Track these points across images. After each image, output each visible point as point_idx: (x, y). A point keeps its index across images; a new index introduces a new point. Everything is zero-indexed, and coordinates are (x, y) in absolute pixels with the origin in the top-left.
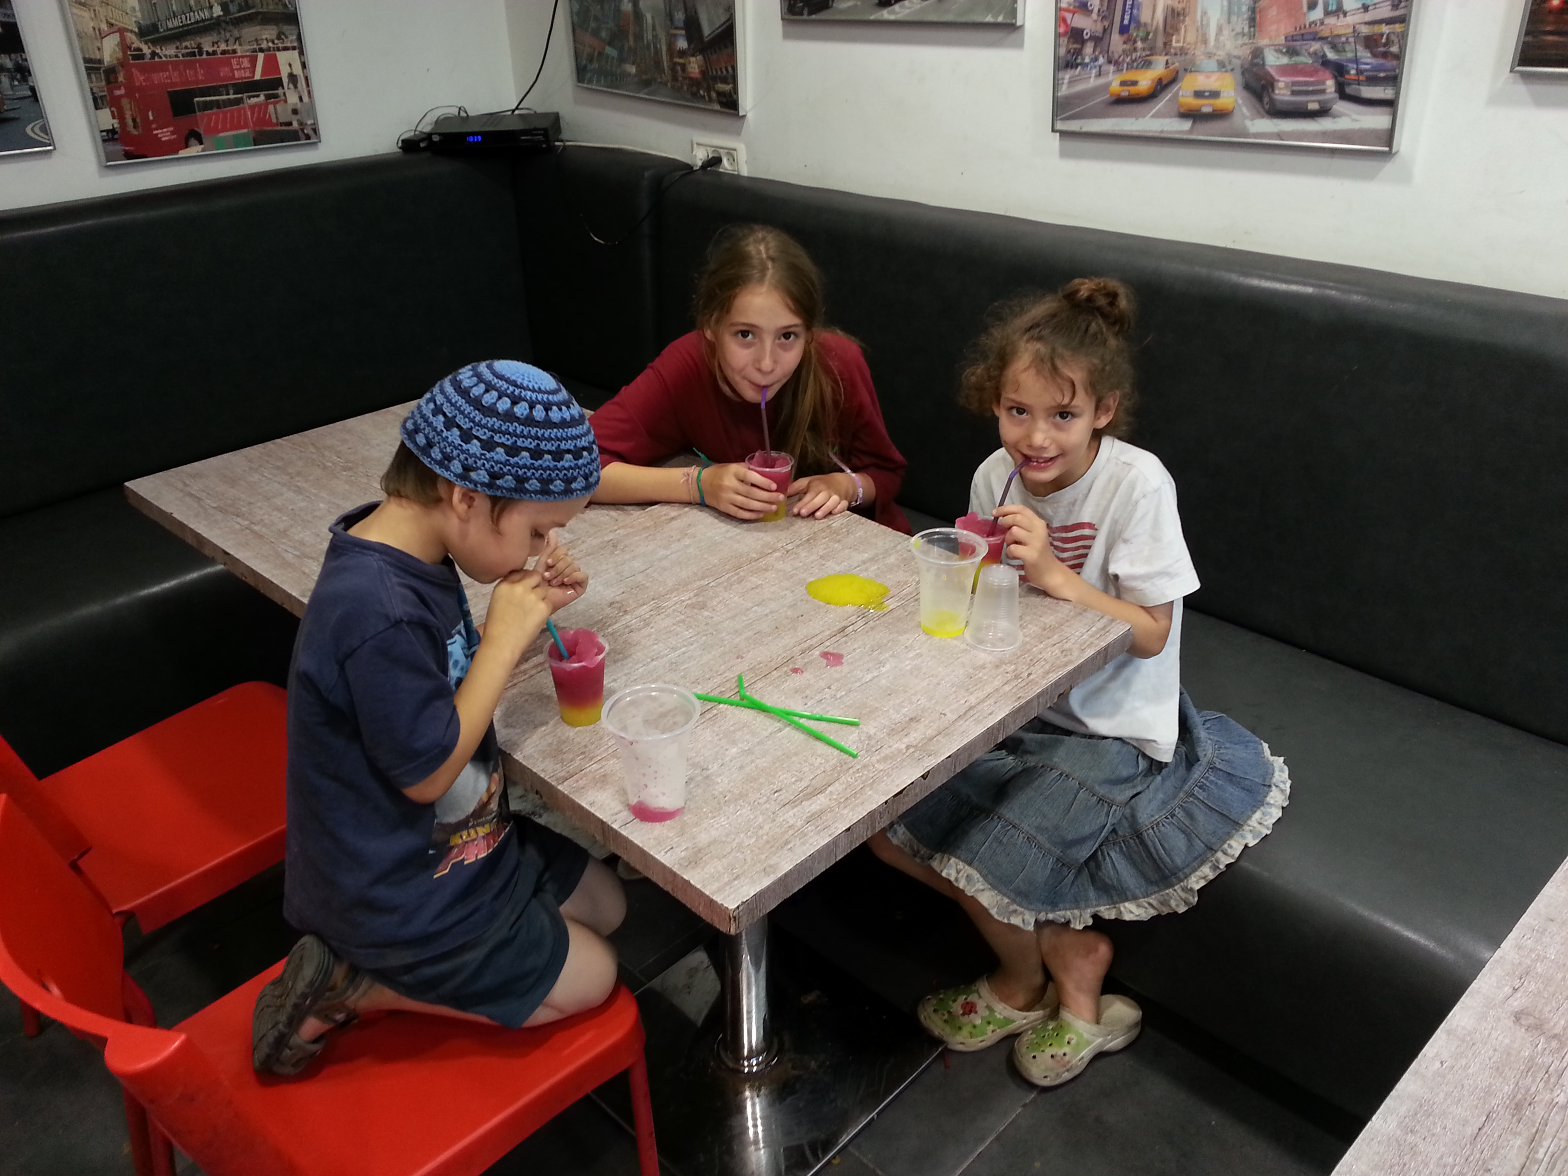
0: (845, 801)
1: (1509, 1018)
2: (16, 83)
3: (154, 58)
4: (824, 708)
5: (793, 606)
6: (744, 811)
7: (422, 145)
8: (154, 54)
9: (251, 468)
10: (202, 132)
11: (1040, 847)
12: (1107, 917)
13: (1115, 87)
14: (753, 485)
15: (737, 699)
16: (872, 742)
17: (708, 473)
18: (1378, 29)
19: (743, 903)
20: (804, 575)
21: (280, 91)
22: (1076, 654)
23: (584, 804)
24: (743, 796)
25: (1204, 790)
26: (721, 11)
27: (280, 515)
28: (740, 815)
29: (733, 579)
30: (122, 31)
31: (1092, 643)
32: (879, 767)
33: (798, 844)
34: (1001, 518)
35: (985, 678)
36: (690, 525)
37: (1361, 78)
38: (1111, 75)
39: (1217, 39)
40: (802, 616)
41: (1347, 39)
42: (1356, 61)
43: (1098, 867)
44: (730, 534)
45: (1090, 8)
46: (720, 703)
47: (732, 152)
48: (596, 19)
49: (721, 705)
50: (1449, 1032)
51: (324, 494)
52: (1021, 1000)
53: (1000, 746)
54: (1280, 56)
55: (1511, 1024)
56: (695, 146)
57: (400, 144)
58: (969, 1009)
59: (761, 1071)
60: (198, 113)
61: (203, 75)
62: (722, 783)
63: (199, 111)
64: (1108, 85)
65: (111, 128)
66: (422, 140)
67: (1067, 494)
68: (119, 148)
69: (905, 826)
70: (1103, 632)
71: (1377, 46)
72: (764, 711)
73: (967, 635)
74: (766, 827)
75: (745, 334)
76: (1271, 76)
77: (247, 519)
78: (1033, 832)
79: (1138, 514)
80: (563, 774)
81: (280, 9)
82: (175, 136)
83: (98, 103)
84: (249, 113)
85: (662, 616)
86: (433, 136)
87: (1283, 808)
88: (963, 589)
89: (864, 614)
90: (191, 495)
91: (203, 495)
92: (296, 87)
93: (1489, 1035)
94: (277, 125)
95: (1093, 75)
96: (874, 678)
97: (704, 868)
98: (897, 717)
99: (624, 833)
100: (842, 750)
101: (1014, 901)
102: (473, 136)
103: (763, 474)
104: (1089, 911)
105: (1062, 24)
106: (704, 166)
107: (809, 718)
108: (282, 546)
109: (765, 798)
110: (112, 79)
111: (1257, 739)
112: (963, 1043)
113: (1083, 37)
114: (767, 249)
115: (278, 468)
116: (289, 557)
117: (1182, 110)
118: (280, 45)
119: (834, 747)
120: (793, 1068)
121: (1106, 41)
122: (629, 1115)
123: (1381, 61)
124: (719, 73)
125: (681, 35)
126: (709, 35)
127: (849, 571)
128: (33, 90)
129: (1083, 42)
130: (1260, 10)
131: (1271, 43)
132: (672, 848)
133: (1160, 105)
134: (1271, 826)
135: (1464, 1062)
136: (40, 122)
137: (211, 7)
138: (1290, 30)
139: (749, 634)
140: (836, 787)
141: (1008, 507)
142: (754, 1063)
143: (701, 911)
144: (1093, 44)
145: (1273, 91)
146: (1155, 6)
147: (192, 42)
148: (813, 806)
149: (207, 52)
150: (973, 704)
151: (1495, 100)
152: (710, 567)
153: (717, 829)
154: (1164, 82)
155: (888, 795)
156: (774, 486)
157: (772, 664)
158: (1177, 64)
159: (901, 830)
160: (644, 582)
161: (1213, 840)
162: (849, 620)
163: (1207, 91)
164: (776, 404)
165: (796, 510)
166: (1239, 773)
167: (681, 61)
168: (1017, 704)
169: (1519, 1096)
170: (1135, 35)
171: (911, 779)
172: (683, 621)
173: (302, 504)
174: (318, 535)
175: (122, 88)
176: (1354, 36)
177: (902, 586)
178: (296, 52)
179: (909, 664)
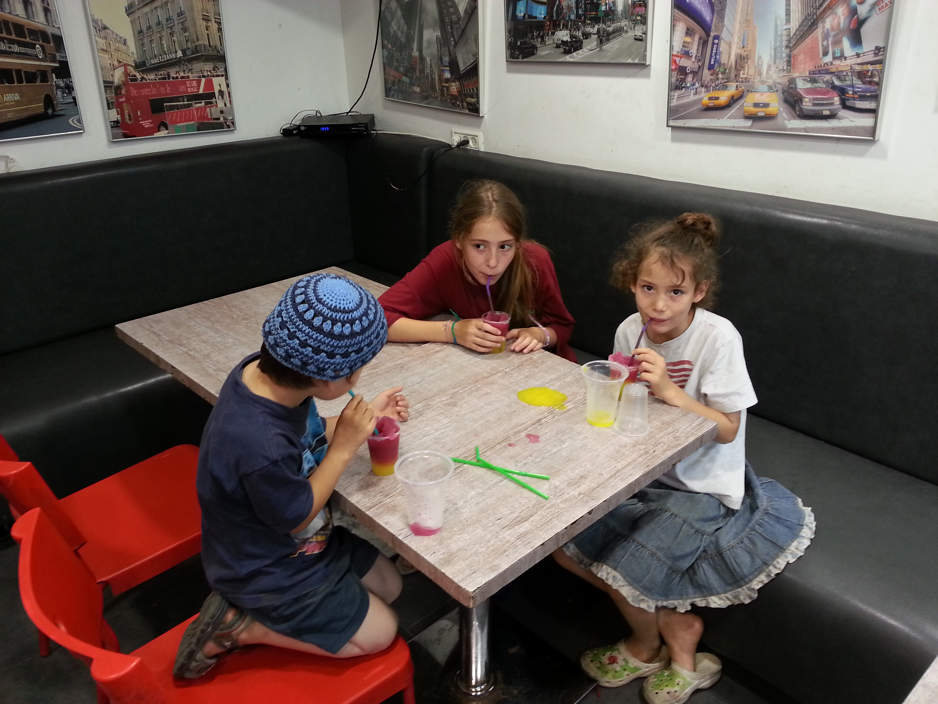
0: (541, 527)
2: (65, 95)
3: (142, 81)
4: (528, 468)
5: (509, 406)
6: (479, 530)
7: (294, 132)
8: (143, 78)
9: (189, 318)
10: (167, 123)
11: (659, 560)
13: (706, 101)
14: (486, 332)
15: (474, 461)
16: (558, 490)
18: (865, 67)
19: (478, 588)
20: (516, 387)
21: (213, 100)
22: (683, 439)
23: (381, 523)
24: (478, 521)
25: (762, 527)
26: (471, 56)
27: (205, 346)
28: (476, 533)
29: (473, 389)
30: (125, 66)
31: (693, 433)
32: (562, 506)
33: (512, 552)
34: (636, 356)
35: (627, 453)
36: (447, 356)
37: (856, 96)
38: (703, 93)
39: (767, 73)
40: (515, 412)
41: (847, 73)
42: (852, 86)
43: (695, 573)
44: (471, 362)
45: (691, 55)
46: (465, 464)
47: (475, 137)
48: (397, 61)
49: (465, 465)
51: (231, 334)
52: (645, 656)
53: (634, 496)
54: (806, 83)
56: (453, 134)
57: (282, 132)
58: (613, 660)
59: (483, 695)
60: (166, 112)
61: (169, 90)
62: (466, 513)
64: (702, 99)
65: (116, 120)
66: (295, 129)
68: (120, 131)
69: (575, 544)
70: (699, 427)
71: (865, 78)
72: (491, 469)
73: (616, 426)
74: (493, 541)
76: (801, 95)
77: (186, 348)
78: (654, 550)
79: (719, 357)
80: (368, 505)
81: (215, 53)
82: (152, 125)
83: (110, 106)
84: (195, 113)
85: (430, 410)
86: (301, 127)
87: (811, 539)
88: (612, 398)
89: (552, 411)
90: (154, 333)
91: (161, 333)
92: (223, 98)
94: (211, 119)
95: (692, 94)
96: (558, 451)
97: (454, 565)
98: (572, 475)
99: (405, 542)
100: (539, 495)
101: (642, 593)
102: (324, 127)
104: (689, 601)
105: (673, 64)
106: (458, 146)
107: (519, 474)
108: (206, 364)
109: (491, 523)
110: (118, 92)
111: (794, 496)
113: (686, 72)
114: (493, 195)
115: (205, 318)
116: (210, 370)
117: (746, 114)
118: (214, 74)
119: (534, 493)
120: (503, 694)
121: (700, 73)
123: (868, 86)
124: (469, 92)
125: (447, 70)
126: (464, 70)
127: (543, 385)
128: (74, 98)
129: (686, 74)
130: (794, 56)
131: (800, 75)
132: (435, 552)
133: (732, 112)
134: (803, 550)
136: (77, 117)
137: (176, 52)
138: (812, 68)
139: (483, 422)
140: (535, 518)
141: (641, 349)
142: (479, 690)
143: (452, 592)
144: (692, 76)
145: (802, 103)
146: (730, 54)
147: (165, 72)
148: (521, 529)
149: (173, 77)
150: (619, 469)
152: (459, 381)
153: (462, 541)
154: (735, 98)
155: (567, 523)
156: (499, 332)
157: (496, 440)
158: (743, 88)
159: (572, 546)
160: (419, 389)
161: (768, 558)
162: (543, 415)
163: (761, 103)
165: (512, 348)
166: (782, 517)
167: (447, 85)
168: (647, 470)
170: (717, 70)
171: (582, 514)
172: (442, 413)
173: (219, 339)
174: (227, 358)
175: (124, 97)
176: (851, 72)
177: (575, 395)
178: (224, 78)
179: (580, 443)
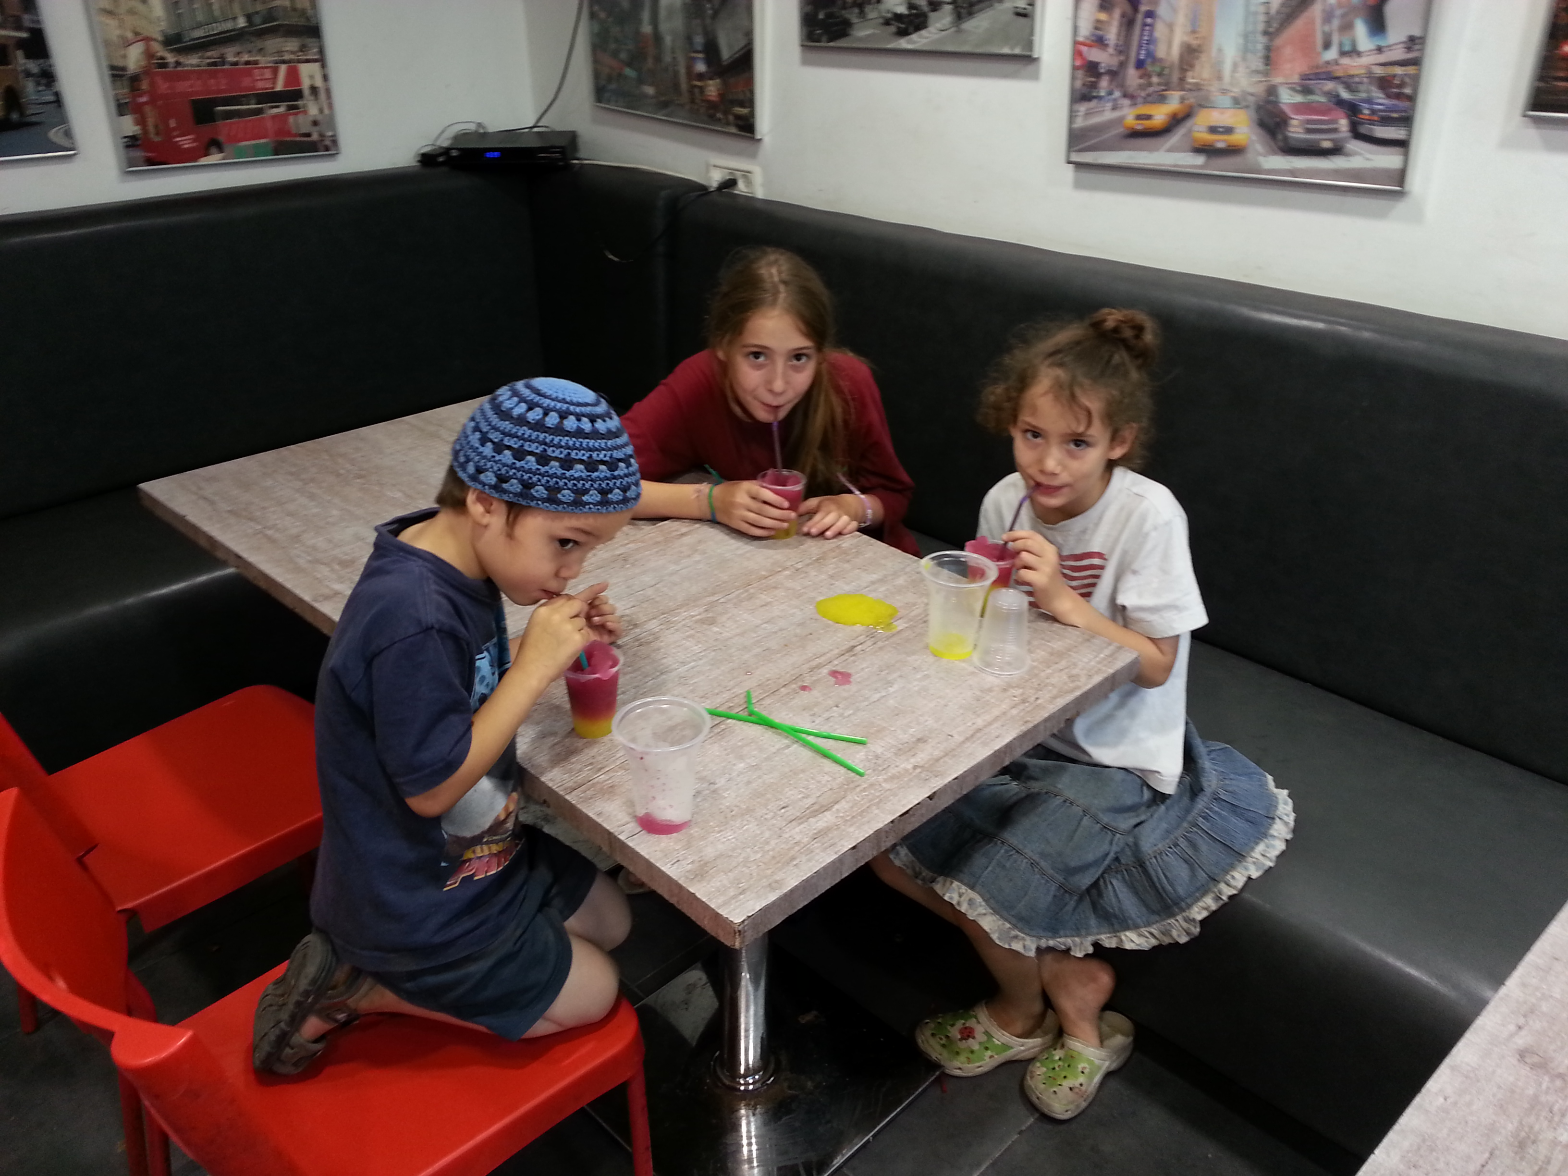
0: (852, 820)
1: (1514, 1056)
2: (41, 88)
3: (177, 67)
4: (832, 726)
5: (801, 624)
6: (751, 826)
7: (441, 159)
8: (178, 64)
9: (264, 473)
10: (222, 141)
11: (1043, 873)
12: (1108, 946)
13: (1130, 121)
14: (765, 502)
15: (743, 715)
16: (880, 762)
17: (718, 490)
18: (1391, 70)
19: (749, 917)
20: (814, 594)
21: (300, 103)
22: (1083, 679)
23: (591, 815)
24: (749, 811)
26: (740, 35)
27: (293, 521)
28: (747, 830)
29: (743, 596)
30: (147, 40)
31: (1099, 670)
32: (886, 786)
33: (804, 860)
35: (993, 701)
36: (700, 541)
37: (1374, 118)
38: (1126, 108)
39: (1232, 76)
40: (811, 634)
41: (1361, 80)
42: (1369, 101)
43: (1100, 895)
44: (740, 552)
45: (1107, 42)
46: (728, 718)
47: (747, 174)
48: (616, 40)
49: (730, 721)
50: (1453, 1068)
51: (336, 501)
52: (1019, 1027)
53: (1005, 771)
54: (1294, 94)
55: (1515, 1062)
56: (711, 168)
57: (419, 158)
58: (967, 1034)
59: (757, 1089)
60: (219, 122)
61: (225, 85)
62: (730, 798)
63: (221, 120)
64: (1121, 120)
65: (134, 134)
66: (441, 155)
67: (1076, 524)
68: (139, 154)
69: (907, 847)
70: (1110, 659)
71: (1391, 87)
72: (772, 727)
73: (976, 659)
74: (773, 843)
75: (757, 355)
76: (1284, 113)
77: (259, 524)
78: (1036, 858)
79: (1149, 546)
80: (570, 784)
81: (302, 22)
82: (195, 144)
83: (122, 109)
84: (269, 124)
85: (672, 630)
86: (452, 151)
88: (971, 612)
89: (872, 634)
90: (205, 499)
91: (217, 499)
92: (316, 99)
93: (1493, 1072)
94: (296, 135)
95: (1108, 108)
96: (882, 697)
97: (709, 881)
98: (905, 737)
99: (631, 844)
100: (849, 769)
101: (1015, 926)
102: (492, 152)
103: (776, 492)
104: (1091, 939)
105: (1078, 58)
106: (719, 189)
107: (817, 736)
108: (295, 551)
109: (771, 814)
110: (136, 85)
112: (960, 1069)
113: (1099, 71)
114: (780, 272)
115: (292, 474)
116: (302, 562)
117: (1196, 145)
118: (302, 57)
119: (842, 765)
120: (790, 1088)
121: (1122, 75)
122: (626, 1129)
123: (1395, 102)
124: (737, 96)
125: (700, 58)
126: (728, 59)
127: (858, 591)
128: (57, 94)
129: (1099, 76)
130: (1275, 49)
131: (1285, 81)
132: (678, 861)
133: (1173, 140)
134: (1274, 859)
135: (1467, 1098)
136: (63, 127)
137: (235, 19)
138: (1305, 69)
139: (759, 650)
140: (843, 805)
141: (1018, 533)
142: (751, 1081)
143: (706, 924)
144: (1109, 78)
145: (1287, 128)
146: (1171, 42)
147: (216, 53)
148: (820, 823)
149: (230, 62)
150: (980, 727)
151: (1508, 143)
152: (720, 583)
153: (723, 843)
154: (1179, 117)
155: (894, 814)
156: (786, 504)
157: (781, 681)
158: (1192, 100)
159: (903, 851)
160: (654, 596)
162: (858, 639)
163: (1221, 127)
164: (787, 423)
165: (805, 529)
166: (1243, 805)
167: (699, 83)
168: (1024, 728)
169: (1523, 1134)
170: (1150, 69)
171: (918, 799)
172: (692, 636)
173: (315, 510)
175: (145, 95)
176: (1368, 77)
177: (911, 607)
178: (318, 65)
179: (916, 685)
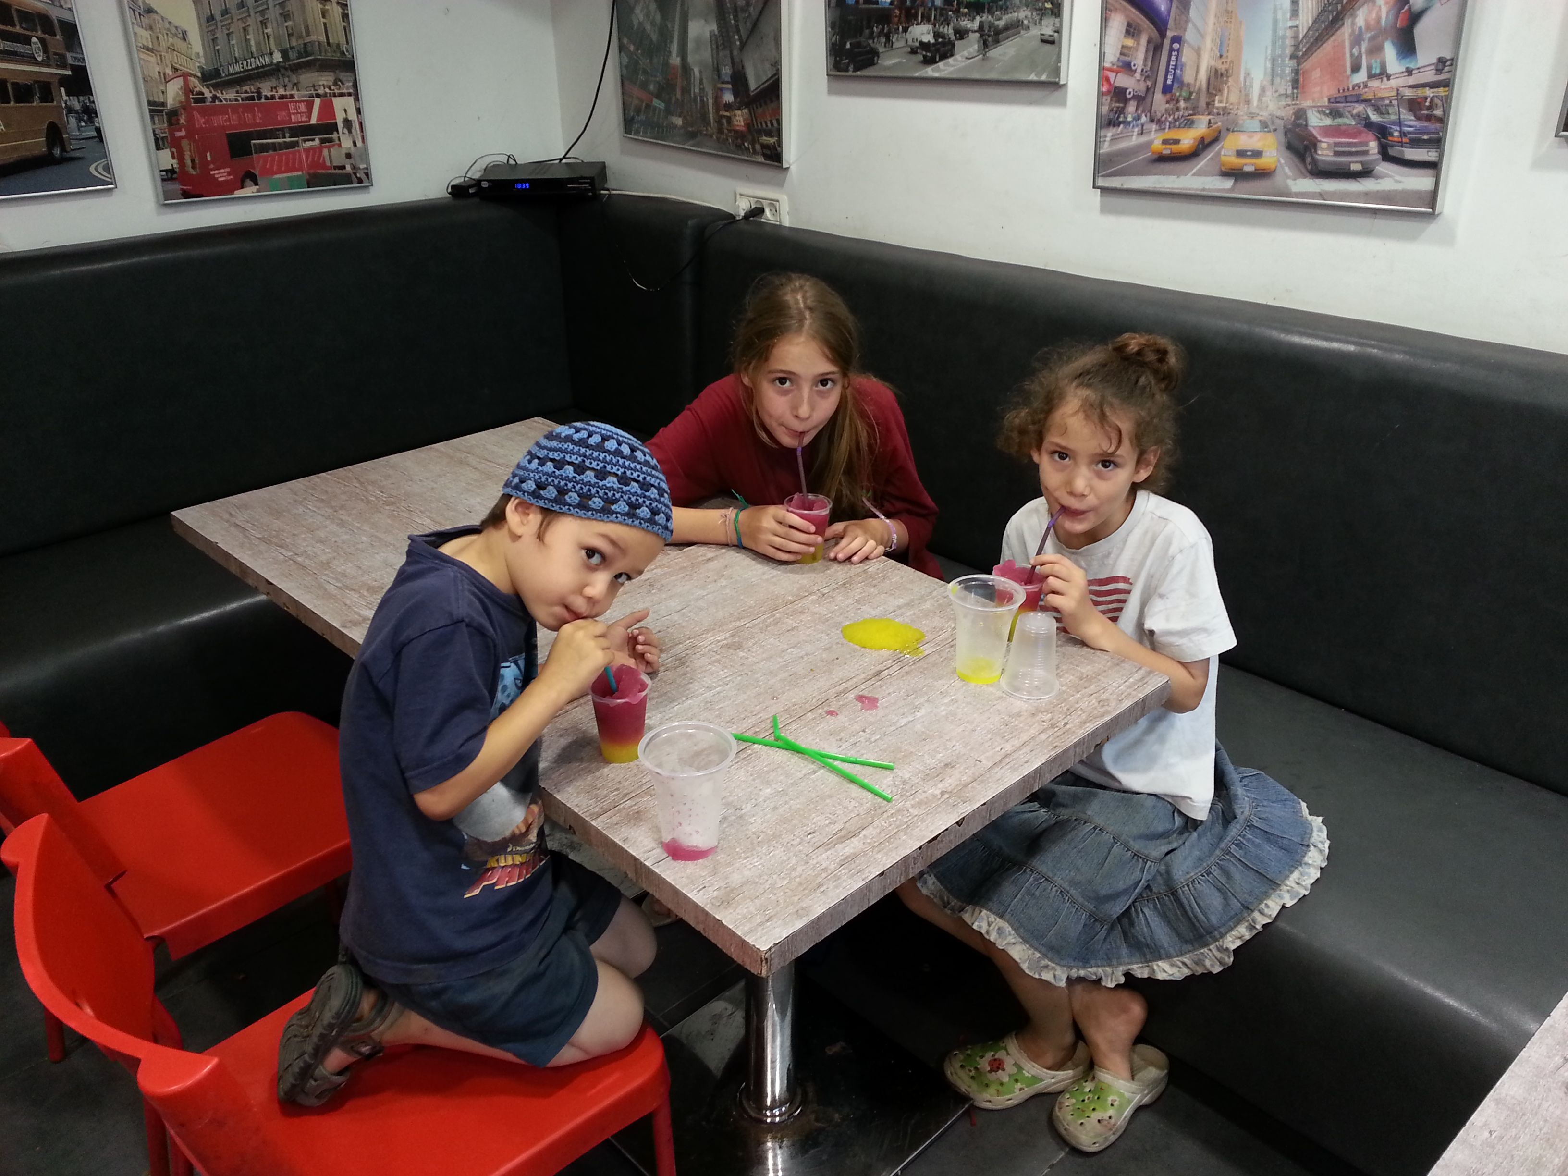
0: (879, 846)
1: (1560, 1089)
2: (83, 124)
3: (215, 102)
4: (858, 751)
5: (828, 649)
6: (777, 852)
7: (471, 191)
8: (215, 98)
9: (295, 501)
10: (257, 173)
12: (1139, 976)
13: (1157, 145)
14: (791, 527)
15: (771, 740)
16: (907, 787)
17: (743, 515)
18: (1420, 92)
19: (775, 945)
20: (840, 619)
21: (335, 136)
22: (1113, 704)
23: (617, 840)
24: (776, 837)
25: (1241, 848)
26: (767, 66)
27: (323, 548)
28: (773, 856)
29: (769, 621)
30: (185, 76)
31: (1130, 694)
32: (914, 812)
33: (831, 887)
34: (1038, 567)
35: (1021, 725)
36: (726, 566)
37: (1405, 140)
38: (1153, 133)
39: (1260, 100)
40: (837, 659)
41: (1391, 102)
42: (1400, 123)
43: (1132, 924)
44: (766, 577)
45: (1133, 68)
46: (754, 743)
47: (774, 203)
48: (645, 72)
49: (756, 746)
50: (1498, 1102)
51: (366, 527)
52: (1050, 1059)
53: (1033, 797)
54: (1323, 117)
56: (738, 196)
57: (450, 190)
58: (997, 1065)
59: (783, 1122)
60: (255, 155)
61: (260, 118)
62: (756, 824)
63: (256, 153)
64: (1149, 144)
65: (171, 168)
66: (471, 186)
67: (1100, 547)
68: (177, 187)
69: (935, 876)
70: (1140, 684)
71: (1421, 109)
72: (798, 752)
73: (1003, 682)
74: (800, 869)
75: (782, 381)
76: (1315, 138)
77: (290, 551)
78: (1066, 885)
79: (1175, 570)
80: (596, 810)
81: (337, 57)
82: (231, 177)
83: (159, 143)
84: (304, 157)
85: (698, 656)
86: (482, 182)
87: (1321, 868)
88: (999, 636)
89: (899, 658)
90: (237, 526)
91: (248, 526)
92: (350, 132)
93: (1540, 1105)
94: (330, 168)
95: (1135, 133)
96: (909, 722)
97: (736, 908)
98: (932, 763)
99: (656, 870)
100: (876, 794)
101: (1045, 956)
102: (521, 184)
103: (802, 517)
104: (1122, 969)
105: (1105, 84)
106: (746, 217)
107: (843, 761)
108: (324, 578)
109: (798, 839)
110: (174, 122)
111: (1296, 798)
112: (990, 1101)
113: (1126, 96)
115: (322, 501)
116: (331, 588)
117: (1224, 169)
118: (336, 91)
119: (869, 791)
120: (817, 1120)
121: (1149, 100)
122: (651, 1162)
123: (1426, 124)
124: (764, 126)
125: (728, 89)
126: (756, 89)
127: (884, 616)
128: (98, 130)
129: (1126, 101)
130: (1303, 73)
131: (1314, 104)
132: (705, 887)
133: (1201, 164)
134: (1309, 887)
135: (1513, 1132)
136: (103, 162)
137: (271, 54)
138: (1333, 92)
139: (784, 675)
140: (870, 831)
141: (1044, 558)
142: (777, 1113)
143: (733, 952)
144: (1136, 103)
145: (1316, 151)
146: (1198, 67)
147: (252, 87)
148: (847, 849)
149: (266, 96)
150: (1009, 752)
151: (1540, 163)
152: (746, 608)
153: (750, 869)
154: (1206, 142)
155: (922, 840)
156: (813, 529)
157: (807, 706)
158: (1220, 124)
159: (931, 880)
160: (680, 621)
161: (1250, 899)
162: (884, 664)
163: (1249, 151)
164: (811, 449)
165: (832, 555)
167: (727, 114)
168: (1053, 753)
170: (1178, 94)
171: (946, 825)
172: (718, 661)
173: (345, 537)
174: (360, 568)
175: (183, 129)
176: (1397, 99)
177: (938, 631)
178: (351, 99)
179: (944, 710)
